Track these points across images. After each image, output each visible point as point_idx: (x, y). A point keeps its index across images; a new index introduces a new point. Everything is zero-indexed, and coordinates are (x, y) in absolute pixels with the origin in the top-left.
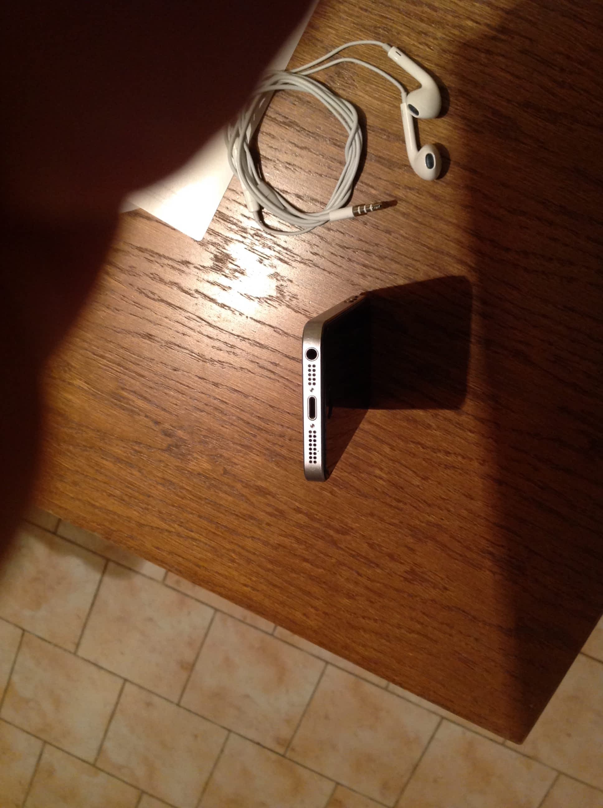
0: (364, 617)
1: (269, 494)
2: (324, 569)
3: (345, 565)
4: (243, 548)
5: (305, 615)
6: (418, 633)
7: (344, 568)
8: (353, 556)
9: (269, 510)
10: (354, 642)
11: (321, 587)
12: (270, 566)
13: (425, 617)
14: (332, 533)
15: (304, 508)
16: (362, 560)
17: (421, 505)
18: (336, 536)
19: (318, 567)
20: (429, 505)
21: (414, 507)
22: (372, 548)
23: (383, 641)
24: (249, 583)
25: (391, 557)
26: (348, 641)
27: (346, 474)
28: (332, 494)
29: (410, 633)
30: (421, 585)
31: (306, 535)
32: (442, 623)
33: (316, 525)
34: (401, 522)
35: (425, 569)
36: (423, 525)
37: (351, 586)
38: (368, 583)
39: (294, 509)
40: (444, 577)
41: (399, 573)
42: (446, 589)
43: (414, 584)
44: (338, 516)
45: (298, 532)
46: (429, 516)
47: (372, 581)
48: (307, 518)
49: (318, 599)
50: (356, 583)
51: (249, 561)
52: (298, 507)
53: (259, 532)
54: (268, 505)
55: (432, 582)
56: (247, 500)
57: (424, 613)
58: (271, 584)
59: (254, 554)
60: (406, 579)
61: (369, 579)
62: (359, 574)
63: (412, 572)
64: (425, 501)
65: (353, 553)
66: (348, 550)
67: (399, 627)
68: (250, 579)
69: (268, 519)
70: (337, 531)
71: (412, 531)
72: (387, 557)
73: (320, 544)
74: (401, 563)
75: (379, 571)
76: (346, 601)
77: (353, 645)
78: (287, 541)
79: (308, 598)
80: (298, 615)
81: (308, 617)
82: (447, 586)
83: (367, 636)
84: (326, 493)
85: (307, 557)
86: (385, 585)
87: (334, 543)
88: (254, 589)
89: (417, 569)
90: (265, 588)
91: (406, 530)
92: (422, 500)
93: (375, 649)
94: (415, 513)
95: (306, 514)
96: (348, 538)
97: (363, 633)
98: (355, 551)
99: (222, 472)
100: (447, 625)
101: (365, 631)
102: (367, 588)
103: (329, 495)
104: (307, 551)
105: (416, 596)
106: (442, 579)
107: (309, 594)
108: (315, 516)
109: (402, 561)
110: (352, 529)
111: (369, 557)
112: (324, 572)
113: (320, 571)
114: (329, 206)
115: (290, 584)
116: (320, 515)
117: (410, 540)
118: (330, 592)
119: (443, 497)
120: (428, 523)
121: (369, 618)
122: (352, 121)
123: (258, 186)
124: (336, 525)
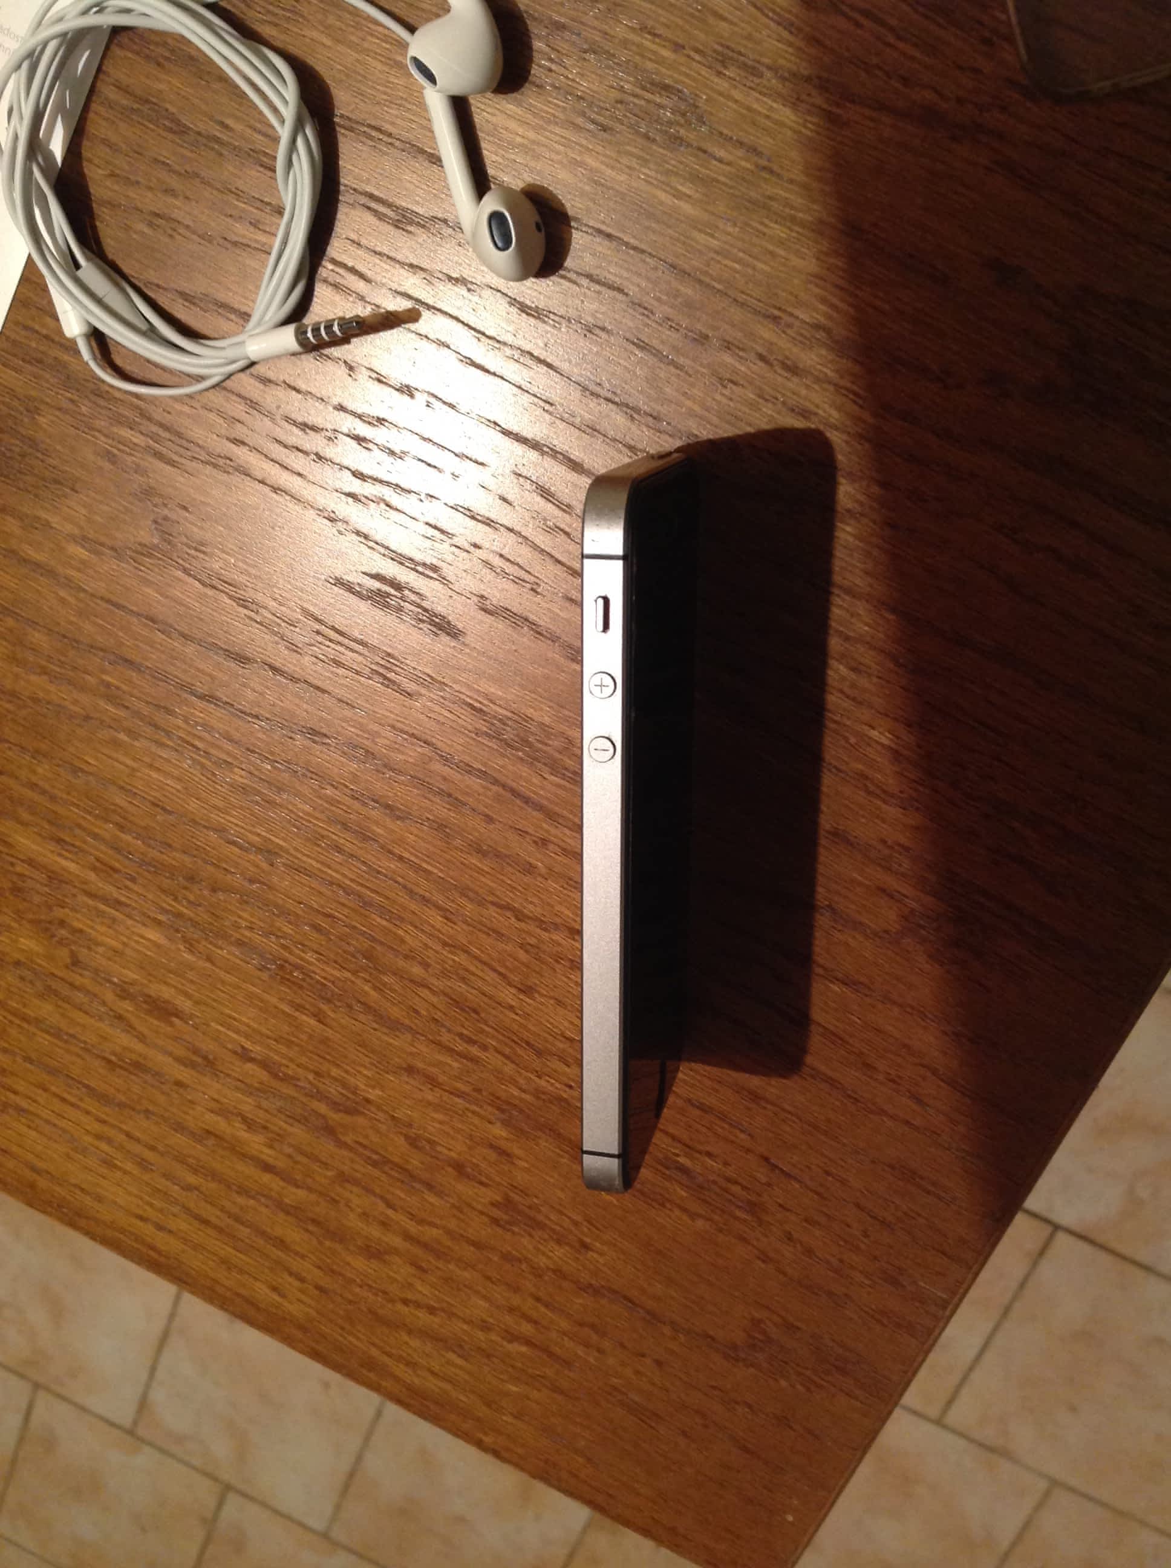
0: (405, 1302)
1: (177, 1016)
2: (310, 1189)
3: (356, 1182)
4: (128, 1135)
5: (274, 1289)
6: (528, 1342)
7: (355, 1189)
8: (375, 1164)
9: (181, 1052)
10: (389, 1355)
11: (307, 1230)
12: (192, 1179)
13: (543, 1309)
14: (323, 1108)
15: (256, 1050)
16: (393, 1173)
17: (520, 1051)
18: (335, 1117)
19: (298, 1187)
20: (539, 1053)
21: (504, 1055)
22: (416, 1147)
23: (451, 1356)
24: (150, 1212)
25: (459, 1168)
26: (374, 1352)
27: (348, 975)
28: (319, 1021)
29: (510, 1342)
30: (531, 1235)
31: (266, 1111)
32: (581, 1324)
33: (288, 1090)
34: (478, 1091)
35: (535, 1200)
36: (528, 1097)
37: (375, 1232)
38: (413, 1228)
39: (235, 1053)
40: (578, 1218)
41: (479, 1207)
42: (586, 1247)
43: (513, 1233)
44: (335, 1072)
45: (247, 1105)
46: (539, 1077)
47: (421, 1222)
48: (265, 1073)
49: (303, 1257)
50: (385, 1224)
51: (143, 1164)
52: (243, 1047)
53: (161, 1099)
54: (176, 1039)
55: (553, 1230)
56: (130, 1028)
57: (538, 1299)
58: (197, 1217)
59: (153, 1148)
60: (495, 1221)
61: (412, 1216)
62: (390, 1205)
63: (508, 1204)
64: (528, 1043)
65: (375, 1157)
66: (361, 1150)
67: (486, 1327)
68: (151, 1205)
69: (184, 1074)
70: (335, 1106)
71: (503, 1111)
72: (450, 1169)
73: (299, 1133)
74: (481, 1183)
75: (433, 1199)
76: (359, 1263)
77: (385, 1359)
78: (221, 1125)
79: (280, 1253)
80: (262, 1292)
81: (283, 1296)
82: (588, 1240)
83: (415, 1343)
84: (304, 1018)
85: (271, 1161)
86: (449, 1232)
87: (330, 1131)
88: (160, 1228)
89: (516, 1198)
90: (184, 1226)
91: (490, 1109)
92: (522, 1039)
93: (433, 1373)
94: (509, 1069)
95: (264, 1064)
96: (360, 1120)
97: (406, 1338)
98: (377, 1153)
99: (69, 961)
100: (593, 1327)
101: (410, 1332)
102: (407, 1237)
103: (312, 1022)
104: (271, 1147)
105: (520, 1261)
106: (576, 1224)
107: (281, 1243)
108: (283, 1069)
109: (484, 1179)
110: (368, 1101)
111: (410, 1167)
112: (313, 1197)
113: (301, 1193)
115: (237, 1219)
116: (294, 1066)
117: (498, 1131)
118: (328, 1243)
119: (568, 1034)
120: (538, 1093)
121: (418, 1305)
122: (286, 102)
123: (80, 273)
124: (333, 1090)
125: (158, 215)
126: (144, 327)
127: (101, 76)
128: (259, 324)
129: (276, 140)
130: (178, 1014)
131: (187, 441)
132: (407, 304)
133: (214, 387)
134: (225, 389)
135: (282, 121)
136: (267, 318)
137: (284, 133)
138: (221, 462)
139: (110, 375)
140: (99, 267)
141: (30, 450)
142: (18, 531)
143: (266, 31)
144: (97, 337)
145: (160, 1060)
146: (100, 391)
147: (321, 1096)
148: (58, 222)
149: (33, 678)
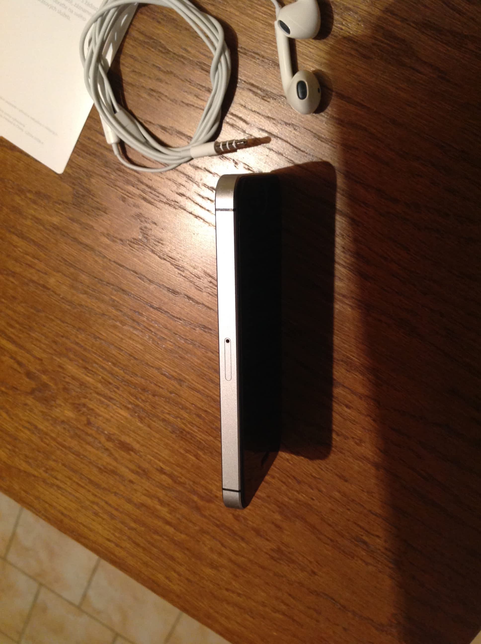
0: (227, 590)
1: (132, 451)
2: (186, 534)
3: (208, 533)
4: (106, 503)
5: (167, 578)
6: (284, 614)
7: (208, 537)
8: (217, 526)
9: (133, 467)
10: (217, 613)
11: (185, 554)
12: (133, 525)
13: (292, 600)
14: (195, 498)
15: (167, 469)
16: (226, 531)
17: (290, 480)
18: (201, 503)
19: (181, 533)
20: (299, 482)
21: (282, 482)
22: (238, 520)
23: (247, 616)
24: (113, 538)
25: (257, 532)
26: (211, 611)
27: (212, 438)
28: (197, 458)
29: (275, 612)
30: (289, 566)
31: (170, 497)
32: (309, 608)
33: (180, 489)
34: (268, 497)
35: (292, 550)
36: (292, 502)
37: (215, 557)
38: (233, 557)
39: (157, 469)
40: (312, 560)
41: (265, 550)
42: (314, 573)
43: (280, 564)
44: (202, 482)
45: (161, 493)
46: (298, 493)
47: (237, 554)
48: (171, 480)
49: (181, 565)
50: (220, 554)
51: (113, 517)
52: (161, 468)
53: (122, 488)
54: (131, 461)
55: (300, 565)
56: (111, 455)
57: (290, 595)
58: (135, 543)
59: (116, 509)
60: (272, 558)
61: (233, 551)
62: (223, 545)
63: (279, 550)
64: (294, 478)
65: (218, 523)
66: (212, 518)
67: (264, 605)
68: (114, 534)
69: (132, 477)
70: (201, 497)
71: (279, 507)
72: (252, 532)
73: (184, 509)
74: (267, 540)
75: (243, 545)
76: (209, 571)
77: (216, 615)
78: (148, 501)
79: (171, 562)
80: (161, 578)
81: (170, 581)
82: (316, 570)
83: (230, 609)
84: (190, 456)
85: (169, 520)
86: (250, 561)
87: (198, 509)
88: (117, 545)
89: (284, 548)
90: (128, 546)
91: (273, 505)
92: (291, 475)
93: (237, 623)
94: (284, 488)
95: (170, 476)
96: (212, 506)
97: (226, 606)
98: (219, 521)
99: (86, 422)
100: (315, 610)
101: (228, 603)
102: (230, 560)
103: (194, 458)
104: (170, 514)
105: (282, 577)
106: (311, 562)
107: (172, 558)
108: (179, 479)
109: (269, 538)
110: (217, 497)
111: (234, 529)
112: (188, 538)
113: (183, 536)
114: (193, 141)
115: (153, 545)
116: (183, 478)
117: (277, 517)
118: (193, 560)
119: (314, 474)
120: (297, 501)
121: (233, 592)
122: (217, 40)
123: (116, 115)
124: (201, 491)
125: (152, 90)
126: (143, 140)
127: (132, 26)
128: (196, 141)
129: (212, 58)
130: (132, 450)
131: (158, 193)
132: (265, 135)
133: (172, 169)
134: (177, 170)
135: (215, 49)
136: (200, 139)
137: (216, 54)
138: (173, 203)
139: (126, 162)
140: (125, 113)
141: (87, 194)
142: (78, 230)
143: (209, 8)
144: (121, 144)
145: (124, 471)
146: (120, 169)
147: (195, 492)
148: (108, 91)
149: (81, 296)
